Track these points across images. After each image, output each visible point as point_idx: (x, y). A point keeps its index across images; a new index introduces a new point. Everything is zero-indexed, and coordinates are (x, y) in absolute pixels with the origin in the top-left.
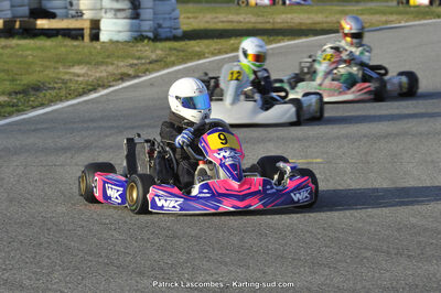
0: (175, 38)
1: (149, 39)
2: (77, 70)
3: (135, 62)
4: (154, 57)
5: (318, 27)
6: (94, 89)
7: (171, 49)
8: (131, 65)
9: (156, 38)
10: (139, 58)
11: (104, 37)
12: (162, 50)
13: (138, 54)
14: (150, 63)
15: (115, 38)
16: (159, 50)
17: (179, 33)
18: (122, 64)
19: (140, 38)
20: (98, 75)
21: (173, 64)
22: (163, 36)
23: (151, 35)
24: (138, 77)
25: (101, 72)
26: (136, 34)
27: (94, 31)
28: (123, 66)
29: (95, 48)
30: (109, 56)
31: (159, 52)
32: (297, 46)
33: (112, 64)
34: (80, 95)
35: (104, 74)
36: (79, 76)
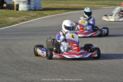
0: (40, 10)
1: (33, 10)
2: (10, 18)
3: (27, 16)
4: (33, 15)
5: (81, 8)
6: (14, 24)
7: (38, 13)
8: (26, 18)
9: (35, 10)
10: (29, 15)
11: (20, 9)
12: (36, 13)
13: (28, 14)
14: (32, 17)
15: (23, 10)
16: (35, 13)
17: (41, 9)
18: (23, 17)
19: (30, 10)
20: (16, 20)
21: (38, 17)
22: (37, 9)
23: (33, 9)
24: (28, 21)
25: (17, 19)
26: (29, 9)
27: (17, 8)
28: (23, 18)
29: (17, 12)
30: (20, 15)
31: (35, 14)
32: (74, 13)
33: (21, 17)
34: (10, 25)
35: (18, 20)
36: (10, 20)
